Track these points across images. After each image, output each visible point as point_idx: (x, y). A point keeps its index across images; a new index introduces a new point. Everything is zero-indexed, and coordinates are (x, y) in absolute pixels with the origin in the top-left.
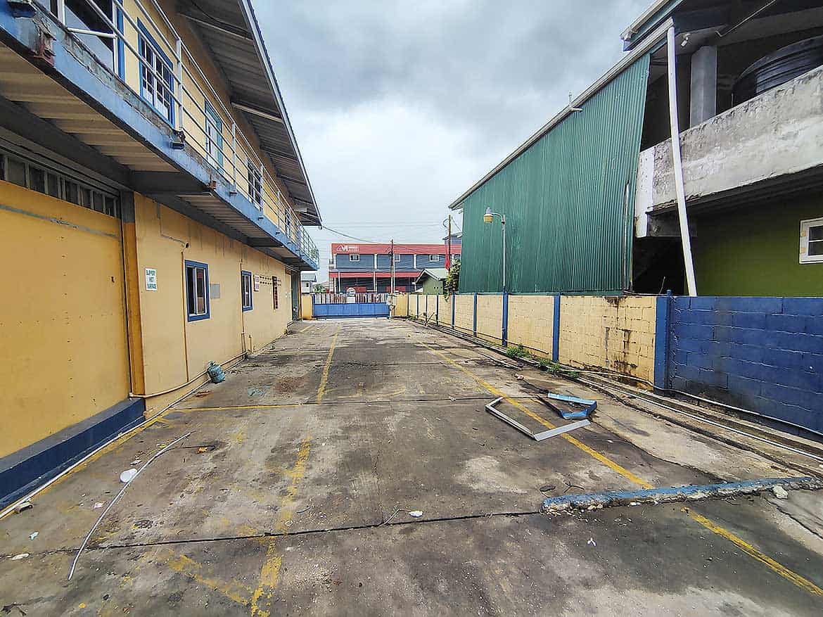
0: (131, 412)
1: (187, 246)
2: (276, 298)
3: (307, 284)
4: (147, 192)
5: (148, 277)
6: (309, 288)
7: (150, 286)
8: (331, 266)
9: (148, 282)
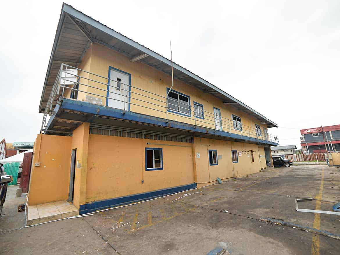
0: (194, 186)
1: (209, 146)
2: (253, 158)
3: (291, 150)
4: (197, 136)
5: (197, 155)
6: (292, 152)
7: (198, 157)
8: (302, 140)
9: (197, 156)
